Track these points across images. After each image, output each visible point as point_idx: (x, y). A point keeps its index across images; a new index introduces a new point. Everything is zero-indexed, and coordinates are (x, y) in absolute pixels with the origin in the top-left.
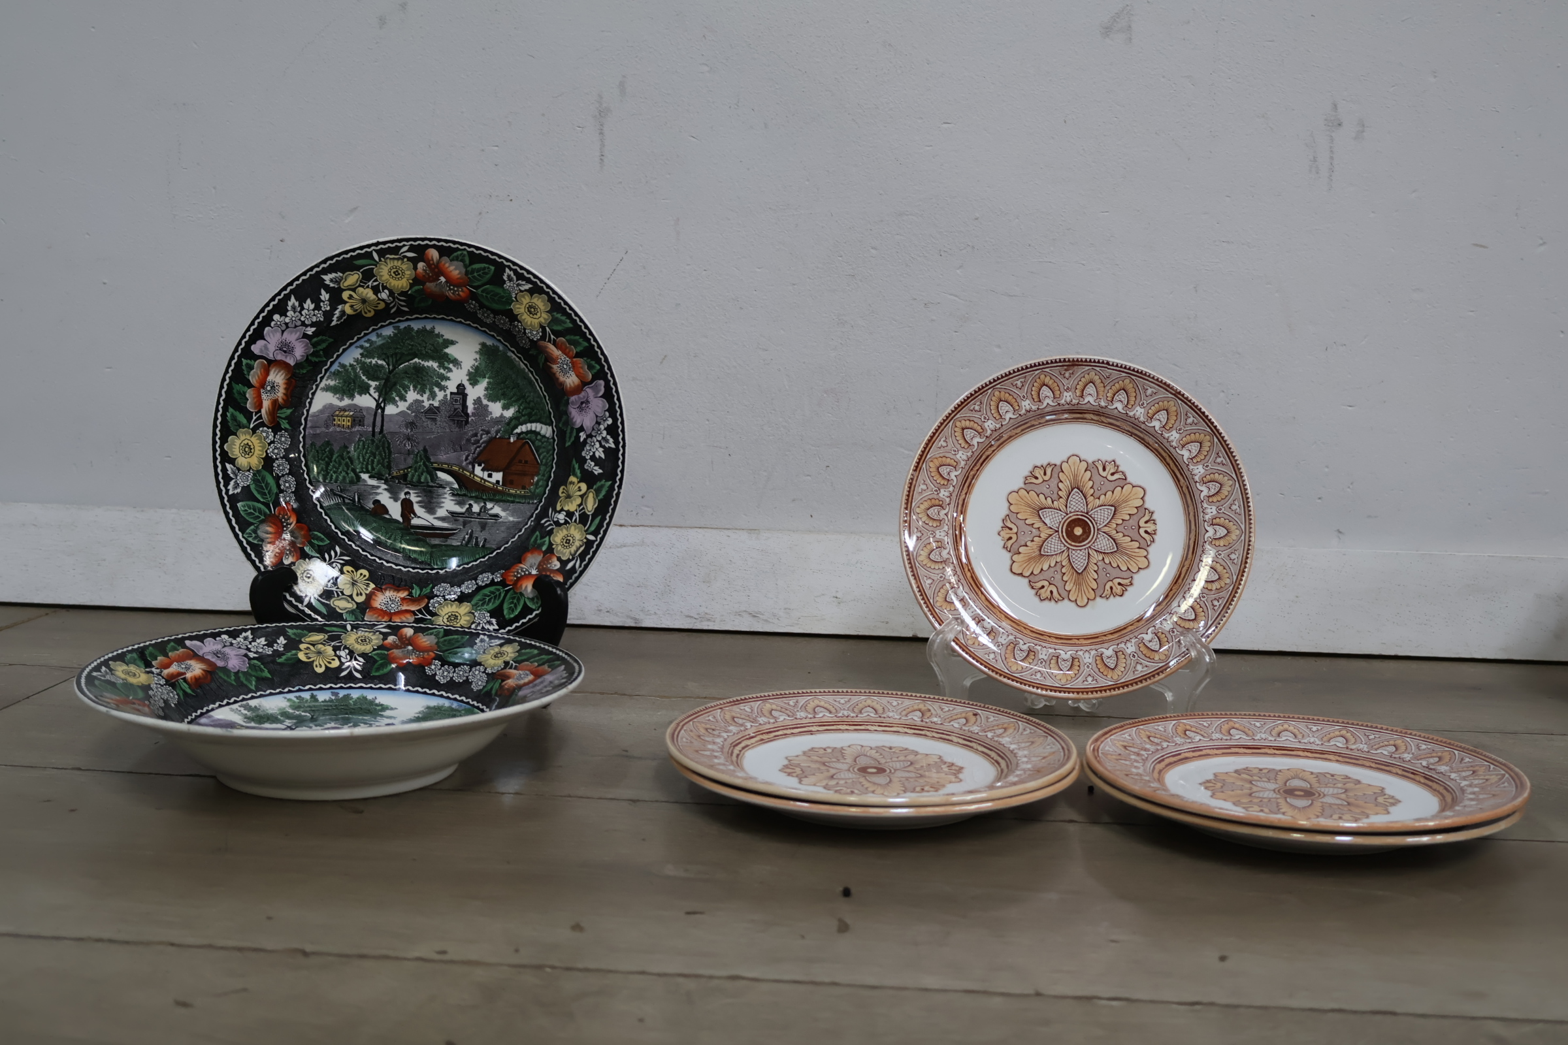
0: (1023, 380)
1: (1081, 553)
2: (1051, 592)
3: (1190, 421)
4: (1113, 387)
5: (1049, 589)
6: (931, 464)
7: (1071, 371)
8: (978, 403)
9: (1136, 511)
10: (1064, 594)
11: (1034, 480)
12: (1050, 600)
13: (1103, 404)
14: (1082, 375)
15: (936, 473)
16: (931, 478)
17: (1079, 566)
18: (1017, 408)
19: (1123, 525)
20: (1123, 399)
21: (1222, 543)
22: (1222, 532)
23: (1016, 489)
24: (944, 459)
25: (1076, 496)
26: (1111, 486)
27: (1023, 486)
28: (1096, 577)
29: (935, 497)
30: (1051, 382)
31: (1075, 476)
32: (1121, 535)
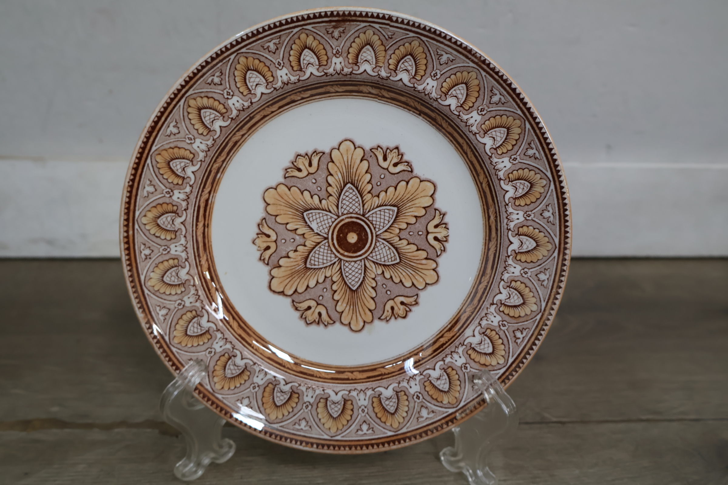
0: (277, 41)
1: (356, 265)
2: (320, 314)
3: (495, 99)
4: (397, 51)
5: (317, 311)
6: (159, 159)
7: (341, 29)
8: (218, 74)
9: (423, 212)
10: (335, 316)
11: (297, 173)
12: (318, 323)
13: (384, 74)
14: (356, 34)
15: (167, 169)
16: (160, 177)
17: (354, 282)
18: (271, 79)
19: (408, 230)
20: (409, 68)
21: (529, 258)
22: (530, 244)
23: (274, 185)
24: (176, 150)
25: (350, 192)
26: (393, 180)
27: (282, 180)
28: (374, 295)
29: (168, 201)
30: (315, 44)
31: (349, 167)
32: (405, 242)
